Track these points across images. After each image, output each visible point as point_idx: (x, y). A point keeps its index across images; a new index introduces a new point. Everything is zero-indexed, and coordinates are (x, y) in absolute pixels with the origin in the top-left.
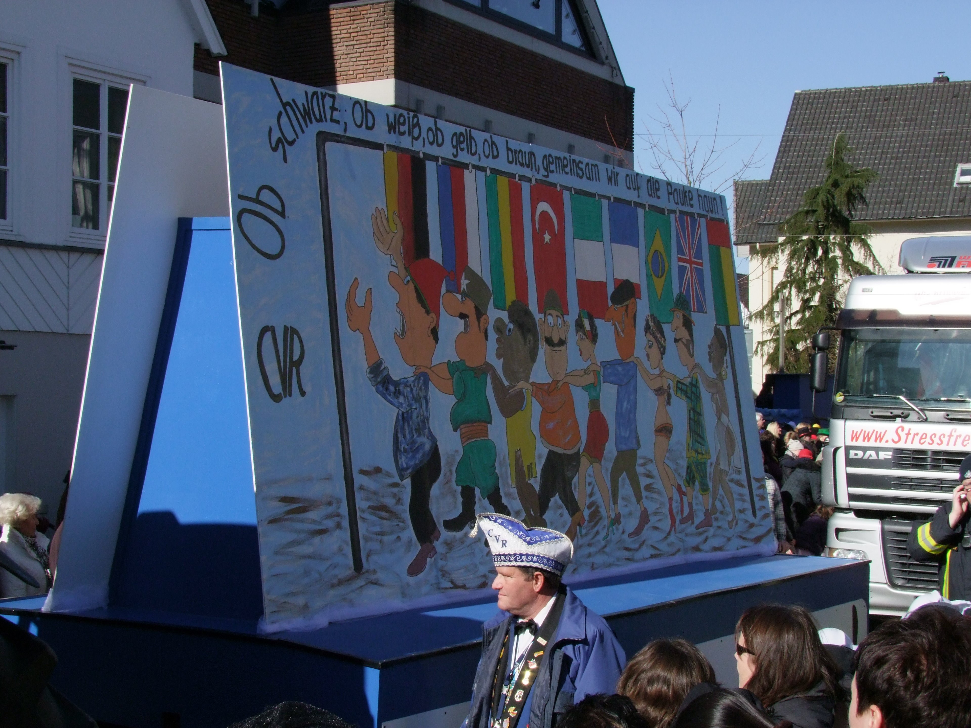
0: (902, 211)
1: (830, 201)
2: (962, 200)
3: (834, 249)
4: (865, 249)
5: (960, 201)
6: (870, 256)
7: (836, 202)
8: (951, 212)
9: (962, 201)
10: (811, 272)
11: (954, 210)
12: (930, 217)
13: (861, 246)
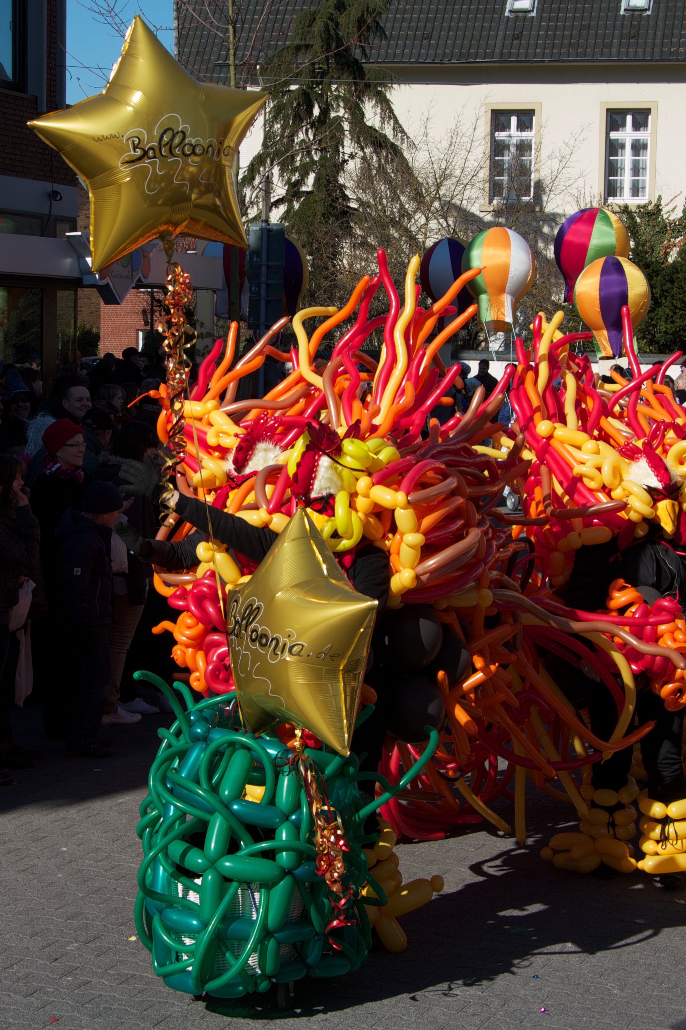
0: (431, 52)
1: (332, 32)
2: (518, 37)
3: (339, 106)
4: (381, 108)
5: (514, 38)
6: (390, 118)
7: (341, 34)
8: (502, 54)
9: (516, 39)
10: (303, 141)
11: (505, 51)
12: (472, 60)
13: (376, 102)
